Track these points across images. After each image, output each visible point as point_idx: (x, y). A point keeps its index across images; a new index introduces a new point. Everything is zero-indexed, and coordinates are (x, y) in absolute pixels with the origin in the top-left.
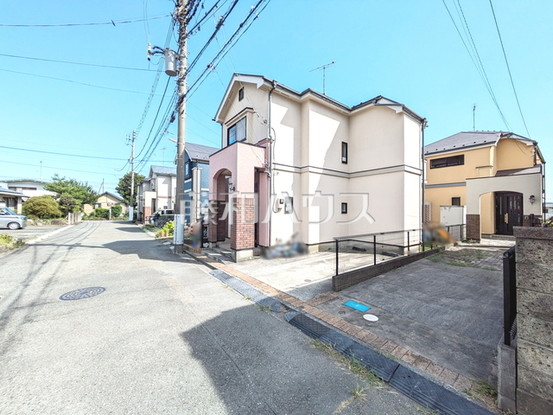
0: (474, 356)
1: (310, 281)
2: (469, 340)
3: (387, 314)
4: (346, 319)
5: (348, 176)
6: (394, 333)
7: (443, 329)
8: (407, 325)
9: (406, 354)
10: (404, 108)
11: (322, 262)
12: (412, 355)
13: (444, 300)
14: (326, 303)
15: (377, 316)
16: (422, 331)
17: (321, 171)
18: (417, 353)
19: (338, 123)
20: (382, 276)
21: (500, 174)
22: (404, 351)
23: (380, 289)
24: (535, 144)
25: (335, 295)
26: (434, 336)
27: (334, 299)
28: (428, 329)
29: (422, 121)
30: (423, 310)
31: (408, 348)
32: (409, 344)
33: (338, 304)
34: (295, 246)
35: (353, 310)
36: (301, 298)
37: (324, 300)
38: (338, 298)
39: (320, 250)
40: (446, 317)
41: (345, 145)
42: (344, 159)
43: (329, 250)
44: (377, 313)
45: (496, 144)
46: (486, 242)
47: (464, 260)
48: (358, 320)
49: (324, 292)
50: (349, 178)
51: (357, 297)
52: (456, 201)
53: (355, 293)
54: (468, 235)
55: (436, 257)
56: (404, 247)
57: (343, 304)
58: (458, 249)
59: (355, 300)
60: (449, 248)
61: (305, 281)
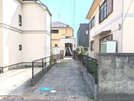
0: (83, 91)
1: (16, 85)
2: (80, 88)
3: (57, 88)
4: (45, 95)
5: (22, 32)
6: (63, 94)
7: (73, 87)
8: (65, 89)
9: (71, 98)
10: (47, 8)
11: (15, 75)
12: (73, 98)
13: (68, 78)
14: (32, 92)
15: (55, 90)
16: (70, 90)
17: (10, 28)
18: (73, 97)
19: (17, 5)
20: (45, 75)
21: (67, 37)
22: (70, 98)
23: (48, 80)
24: (73, 30)
25: (33, 88)
26: (73, 90)
27: (34, 89)
28: (71, 88)
29: (51, 15)
30: (65, 83)
31: (70, 96)
32: (69, 95)
33: (37, 91)
35: (45, 91)
36: (18, 95)
37: (30, 92)
38: (35, 89)
39: (9, 69)
40: (71, 83)
41: (20, 16)
42: (20, 24)
43: (14, 69)
44: (54, 89)
45: (66, 28)
46: (64, 59)
47: (64, 65)
48: (50, 94)
49: (27, 88)
50: (22, 33)
51: (43, 86)
52: (56, 45)
53: (41, 85)
54: (61, 57)
55: (56, 65)
56: (47, 64)
57: (40, 90)
58: (60, 62)
59: (43, 87)
60: (58, 62)
61: (13, 86)
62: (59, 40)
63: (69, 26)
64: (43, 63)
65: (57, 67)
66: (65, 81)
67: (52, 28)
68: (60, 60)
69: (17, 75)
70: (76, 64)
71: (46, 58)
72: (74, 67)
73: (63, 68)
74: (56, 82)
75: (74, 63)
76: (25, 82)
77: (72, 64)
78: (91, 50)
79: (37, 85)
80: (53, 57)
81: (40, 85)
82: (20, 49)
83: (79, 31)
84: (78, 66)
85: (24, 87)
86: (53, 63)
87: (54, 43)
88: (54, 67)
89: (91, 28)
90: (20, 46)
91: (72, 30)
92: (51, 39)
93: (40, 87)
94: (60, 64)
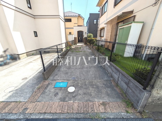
1: (26, 78)
2: (103, 80)
3: (76, 83)
4: (61, 100)
6: (86, 94)
7: (95, 79)
9: (99, 106)
11: (31, 62)
12: (101, 104)
16: (92, 85)
18: (101, 101)
22: (97, 104)
23: (65, 68)
25: (47, 82)
26: (96, 85)
27: (47, 86)
28: (92, 82)
30: (84, 73)
31: (96, 100)
34: (9, 57)
35: (61, 89)
36: (22, 99)
37: (41, 91)
38: (49, 84)
39: (28, 56)
42: (29, 6)
43: (33, 55)
44: (72, 85)
45: (78, 17)
46: (78, 44)
47: (79, 50)
48: (67, 96)
49: (39, 84)
50: (35, 18)
51: (58, 78)
52: (70, 33)
53: (56, 76)
54: (75, 43)
55: (72, 51)
56: (63, 49)
57: (54, 88)
58: (74, 47)
59: (59, 81)
60: (72, 47)
61: (23, 79)
62: (73, 28)
63: (80, 15)
64: (57, 49)
65: (72, 52)
66: (83, 70)
67: (65, 16)
68: (74, 46)
69: (34, 62)
70: (89, 49)
71: (62, 44)
72: (87, 52)
73: (78, 53)
74: (73, 71)
75: (86, 48)
76: (39, 72)
77: (85, 49)
78: (100, 37)
79: (51, 78)
80: (68, 43)
81: (55, 78)
82: (36, 35)
83: (88, 21)
84: (90, 51)
85: (35, 82)
86: (68, 48)
87: (68, 31)
88: (69, 52)
89: (102, 15)
90: (36, 33)
91: (83, 19)
92: (65, 28)
93: (55, 80)
94: (75, 49)
